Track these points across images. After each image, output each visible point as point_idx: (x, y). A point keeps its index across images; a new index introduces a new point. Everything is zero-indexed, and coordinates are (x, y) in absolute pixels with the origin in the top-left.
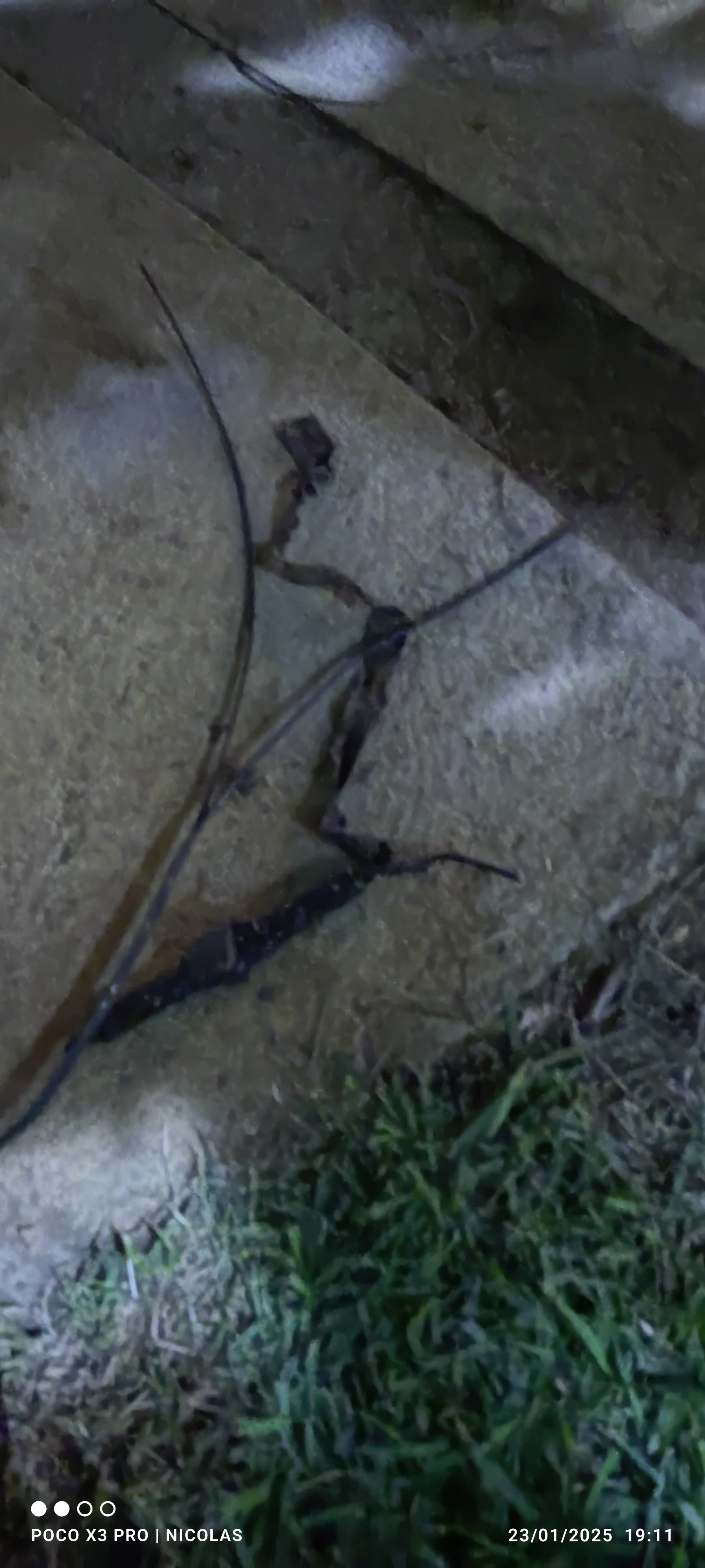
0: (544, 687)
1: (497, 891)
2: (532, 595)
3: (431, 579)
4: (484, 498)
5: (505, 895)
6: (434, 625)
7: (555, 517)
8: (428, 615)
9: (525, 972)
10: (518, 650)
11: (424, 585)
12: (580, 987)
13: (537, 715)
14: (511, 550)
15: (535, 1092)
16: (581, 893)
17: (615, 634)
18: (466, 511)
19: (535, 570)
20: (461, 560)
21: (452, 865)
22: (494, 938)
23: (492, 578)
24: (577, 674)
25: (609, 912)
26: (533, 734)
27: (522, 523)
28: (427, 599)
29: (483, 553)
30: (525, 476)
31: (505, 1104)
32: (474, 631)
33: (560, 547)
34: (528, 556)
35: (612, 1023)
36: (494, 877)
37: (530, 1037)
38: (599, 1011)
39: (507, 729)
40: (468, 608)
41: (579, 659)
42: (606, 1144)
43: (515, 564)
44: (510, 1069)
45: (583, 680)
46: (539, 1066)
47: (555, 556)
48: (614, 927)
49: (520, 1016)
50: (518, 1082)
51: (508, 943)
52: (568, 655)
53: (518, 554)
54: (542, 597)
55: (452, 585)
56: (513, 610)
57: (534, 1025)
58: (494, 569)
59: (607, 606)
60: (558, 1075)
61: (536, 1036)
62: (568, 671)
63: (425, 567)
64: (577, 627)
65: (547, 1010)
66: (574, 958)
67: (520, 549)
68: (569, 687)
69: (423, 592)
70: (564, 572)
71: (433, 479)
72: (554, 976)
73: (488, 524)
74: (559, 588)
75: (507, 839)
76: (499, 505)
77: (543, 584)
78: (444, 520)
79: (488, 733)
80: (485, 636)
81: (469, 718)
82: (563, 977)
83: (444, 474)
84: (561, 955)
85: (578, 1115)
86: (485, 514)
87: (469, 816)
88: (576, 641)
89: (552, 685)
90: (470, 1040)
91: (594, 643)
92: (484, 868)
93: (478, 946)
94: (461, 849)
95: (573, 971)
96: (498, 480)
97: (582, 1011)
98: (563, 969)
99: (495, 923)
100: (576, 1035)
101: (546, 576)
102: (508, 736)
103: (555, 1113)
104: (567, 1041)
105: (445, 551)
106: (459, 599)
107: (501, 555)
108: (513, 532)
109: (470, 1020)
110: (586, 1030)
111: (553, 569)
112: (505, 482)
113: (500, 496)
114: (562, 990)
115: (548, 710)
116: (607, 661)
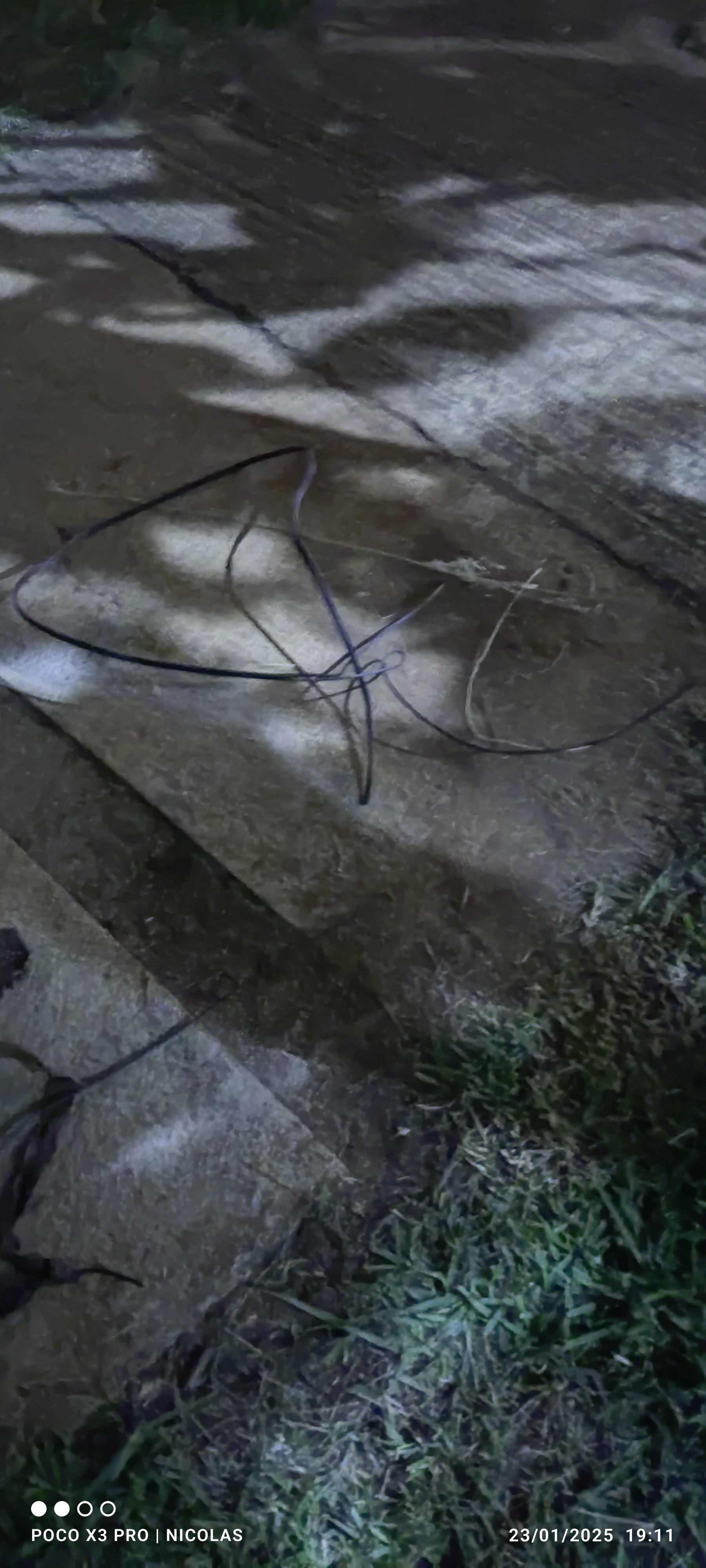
0: (169, 1136)
1: (128, 1294)
2: (164, 1068)
3: (93, 1054)
4: (133, 995)
5: (133, 1297)
6: (95, 1088)
7: (183, 1011)
8: (90, 1081)
9: (143, 1355)
10: (152, 1107)
11: (89, 1058)
12: (182, 1363)
13: (163, 1156)
14: (151, 1034)
15: (147, 1445)
16: (186, 1292)
17: (218, 1098)
18: (122, 1003)
19: (167, 1049)
20: (116, 1041)
21: (97, 1276)
22: (124, 1331)
23: (138, 1054)
24: (192, 1127)
25: (204, 1307)
26: (160, 1173)
27: (159, 1015)
28: (92, 1069)
29: (132, 1037)
30: (163, 980)
31: (125, 1455)
32: (122, 1092)
33: (184, 1034)
34: (162, 1039)
35: (203, 1390)
36: (127, 1284)
37: (145, 1405)
38: (194, 1382)
39: (142, 1167)
40: (119, 1077)
41: (194, 1116)
42: (195, 1481)
43: (152, 1045)
44: (130, 1430)
45: (196, 1132)
46: (150, 1426)
47: (181, 1040)
48: (208, 1316)
49: (140, 1388)
50: (135, 1438)
51: (133, 1334)
52: (187, 1116)
53: (155, 1039)
54: (171, 1070)
55: (108, 1059)
56: (151, 1078)
57: (149, 1394)
58: (139, 1048)
59: (214, 1079)
60: (162, 1431)
61: (150, 1404)
62: (186, 1124)
63: (89, 1046)
64: (193, 1091)
65: (159, 1382)
66: (179, 1341)
67: (158, 1033)
68: (185, 1135)
69: (87, 1063)
70: (186, 1051)
71: (99, 979)
72: (165, 1356)
73: (136, 1016)
74: (182, 1064)
75: (137, 1254)
76: (144, 1001)
77: (171, 1059)
78: (106, 1009)
79: (129, 1172)
80: (130, 1098)
81: (115, 1161)
82: (170, 1357)
83: (107, 976)
84: (171, 1337)
85: (176, 1461)
86: (134, 1008)
87: (111, 1235)
88: (192, 1104)
89: (174, 1134)
90: (102, 1409)
91: (204, 1106)
92: (120, 1277)
93: (113, 1335)
94: (106, 1262)
95: (177, 1352)
96: (144, 982)
97: (182, 1382)
98: (172, 1350)
99: (126, 1318)
100: (178, 1401)
101: (175, 1054)
102: (142, 1174)
103: (160, 1459)
104: (171, 1406)
105: (105, 1034)
106: (112, 1070)
107: (144, 1038)
108: (153, 1022)
109: (103, 1395)
110: (185, 1396)
111: (179, 1049)
112: (150, 983)
113: (145, 995)
114: (170, 1367)
115: (172, 1155)
116: (212, 1118)
